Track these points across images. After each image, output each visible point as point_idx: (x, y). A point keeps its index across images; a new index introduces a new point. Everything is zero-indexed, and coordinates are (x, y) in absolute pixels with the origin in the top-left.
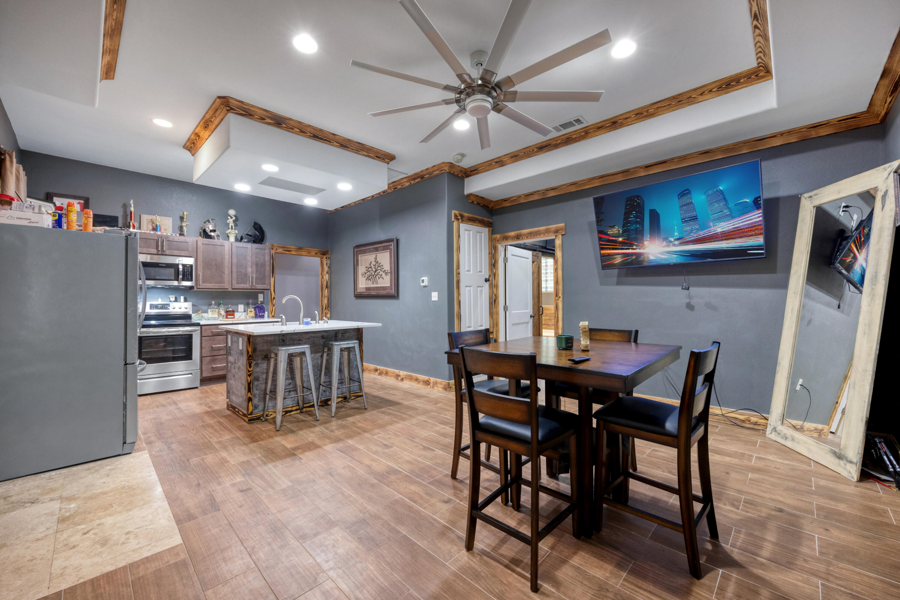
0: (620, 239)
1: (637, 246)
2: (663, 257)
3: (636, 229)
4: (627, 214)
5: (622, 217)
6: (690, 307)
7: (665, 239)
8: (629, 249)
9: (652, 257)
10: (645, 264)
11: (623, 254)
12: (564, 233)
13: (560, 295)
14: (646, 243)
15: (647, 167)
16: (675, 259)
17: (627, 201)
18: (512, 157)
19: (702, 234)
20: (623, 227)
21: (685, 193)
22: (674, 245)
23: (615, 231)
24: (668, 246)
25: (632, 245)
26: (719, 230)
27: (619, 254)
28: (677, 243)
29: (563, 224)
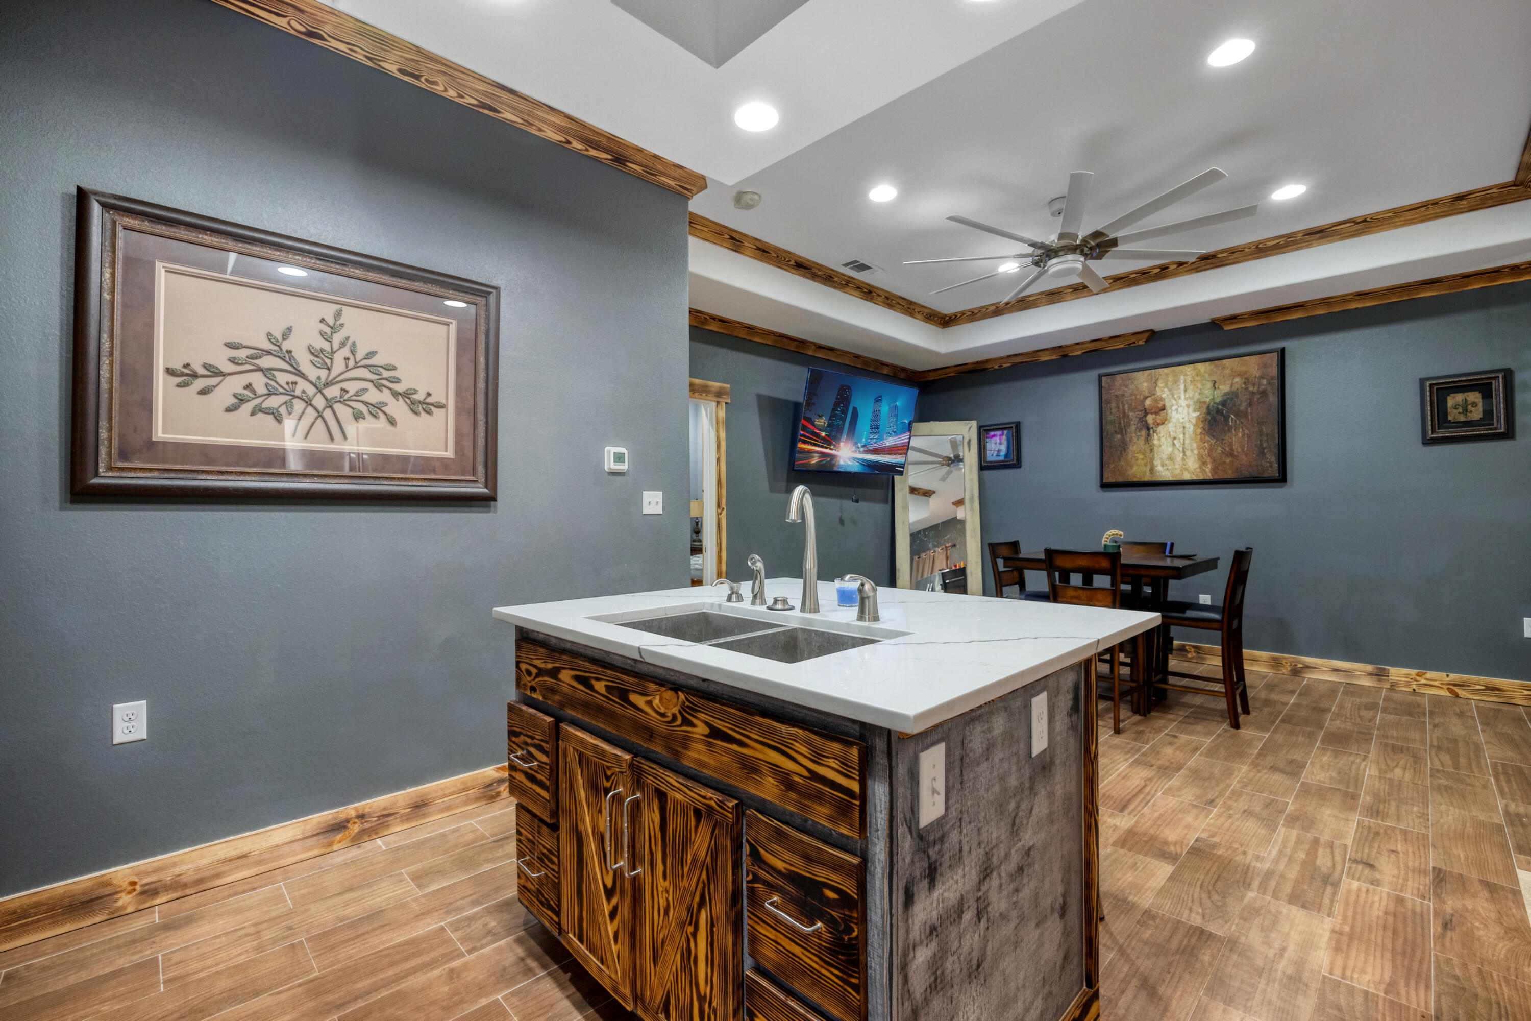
0: (823, 434)
1: (835, 446)
2: (850, 463)
3: (839, 425)
4: (836, 405)
5: (831, 407)
6: (842, 521)
7: (856, 444)
8: (826, 448)
9: (842, 462)
10: (836, 469)
11: (821, 453)
12: (729, 401)
13: (724, 505)
14: (842, 444)
15: (820, 347)
16: (855, 467)
17: (840, 389)
18: (758, 249)
19: (878, 445)
20: (830, 419)
21: (878, 400)
22: (860, 452)
23: (821, 422)
24: (855, 451)
25: (830, 444)
26: (888, 444)
27: (817, 452)
28: (862, 449)
29: (728, 386)
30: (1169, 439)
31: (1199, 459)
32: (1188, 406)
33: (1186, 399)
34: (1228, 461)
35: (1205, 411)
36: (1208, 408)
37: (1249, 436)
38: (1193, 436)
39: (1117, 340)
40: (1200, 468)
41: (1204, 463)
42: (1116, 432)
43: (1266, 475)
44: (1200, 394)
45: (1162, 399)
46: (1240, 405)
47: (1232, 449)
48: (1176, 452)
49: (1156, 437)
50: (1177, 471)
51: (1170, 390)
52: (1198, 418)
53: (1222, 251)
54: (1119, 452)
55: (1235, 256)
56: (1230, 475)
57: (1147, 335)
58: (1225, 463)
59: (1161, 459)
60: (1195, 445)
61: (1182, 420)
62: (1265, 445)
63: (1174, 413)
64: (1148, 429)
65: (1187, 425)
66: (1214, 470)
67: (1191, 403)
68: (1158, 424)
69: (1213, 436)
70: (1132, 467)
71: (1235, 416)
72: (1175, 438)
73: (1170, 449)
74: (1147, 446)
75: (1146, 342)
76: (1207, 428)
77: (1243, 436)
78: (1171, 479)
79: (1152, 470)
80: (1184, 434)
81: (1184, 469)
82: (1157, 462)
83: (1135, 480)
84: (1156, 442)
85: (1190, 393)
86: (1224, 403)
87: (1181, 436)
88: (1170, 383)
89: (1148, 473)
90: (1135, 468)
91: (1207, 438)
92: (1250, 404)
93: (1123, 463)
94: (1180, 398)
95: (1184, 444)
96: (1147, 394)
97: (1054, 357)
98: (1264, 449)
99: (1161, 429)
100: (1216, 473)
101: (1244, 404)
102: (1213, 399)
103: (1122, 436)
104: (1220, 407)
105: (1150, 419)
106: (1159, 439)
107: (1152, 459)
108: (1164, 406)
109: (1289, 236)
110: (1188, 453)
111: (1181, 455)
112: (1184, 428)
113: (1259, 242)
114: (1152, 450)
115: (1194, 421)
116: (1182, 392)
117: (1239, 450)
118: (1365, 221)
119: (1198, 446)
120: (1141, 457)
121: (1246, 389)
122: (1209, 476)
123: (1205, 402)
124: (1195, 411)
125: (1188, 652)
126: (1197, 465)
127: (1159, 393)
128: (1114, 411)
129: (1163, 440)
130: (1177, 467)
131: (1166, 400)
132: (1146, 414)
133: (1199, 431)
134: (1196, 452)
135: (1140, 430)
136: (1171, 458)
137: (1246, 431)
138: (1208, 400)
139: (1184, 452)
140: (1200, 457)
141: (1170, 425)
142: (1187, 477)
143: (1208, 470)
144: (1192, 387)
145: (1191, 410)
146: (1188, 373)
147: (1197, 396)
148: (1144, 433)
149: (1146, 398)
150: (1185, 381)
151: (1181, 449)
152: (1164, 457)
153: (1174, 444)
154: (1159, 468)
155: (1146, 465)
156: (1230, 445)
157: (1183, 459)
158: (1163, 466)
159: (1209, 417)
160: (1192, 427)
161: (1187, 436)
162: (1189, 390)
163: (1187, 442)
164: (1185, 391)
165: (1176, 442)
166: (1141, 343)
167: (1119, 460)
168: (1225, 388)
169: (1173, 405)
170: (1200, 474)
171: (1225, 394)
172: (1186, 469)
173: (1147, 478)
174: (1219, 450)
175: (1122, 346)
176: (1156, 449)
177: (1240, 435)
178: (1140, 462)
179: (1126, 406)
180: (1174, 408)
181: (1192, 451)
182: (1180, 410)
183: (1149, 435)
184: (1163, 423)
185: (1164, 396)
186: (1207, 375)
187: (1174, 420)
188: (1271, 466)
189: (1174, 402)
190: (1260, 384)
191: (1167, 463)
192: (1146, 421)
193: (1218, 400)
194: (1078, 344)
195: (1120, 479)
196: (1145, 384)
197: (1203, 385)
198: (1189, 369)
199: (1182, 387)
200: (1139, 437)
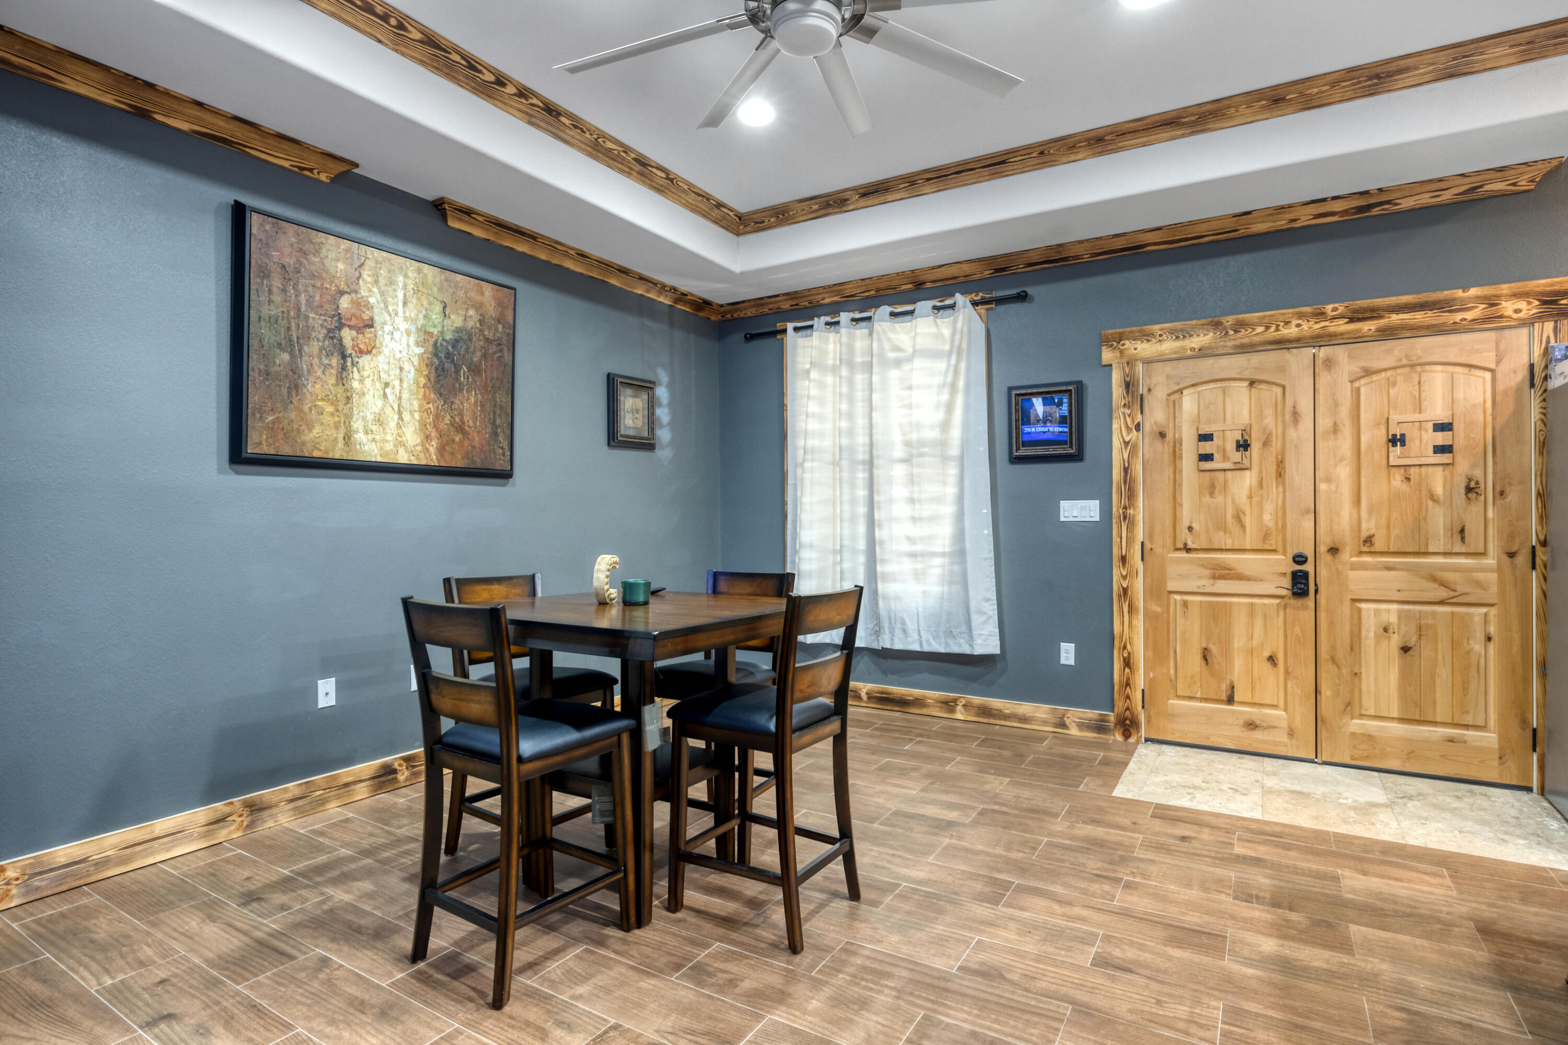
30: (378, 384)
31: (421, 430)
32: (408, 334)
33: (406, 319)
34: (457, 439)
35: (431, 349)
36: (435, 344)
37: (482, 406)
38: (414, 387)
39: (285, 145)
40: (423, 445)
41: (428, 437)
42: (280, 345)
43: (498, 467)
44: (426, 317)
45: (369, 307)
46: (474, 353)
47: (462, 421)
48: (388, 410)
49: (356, 375)
50: (389, 447)
51: (382, 294)
52: (421, 357)
53: (571, 116)
54: (285, 391)
55: (574, 133)
56: (458, 462)
57: (343, 168)
58: (453, 441)
59: (364, 418)
60: (416, 405)
61: (398, 355)
62: (498, 422)
63: (387, 338)
64: (344, 357)
65: (407, 366)
66: (441, 450)
67: (413, 329)
68: (361, 352)
69: (441, 395)
70: (310, 428)
71: (469, 369)
72: (387, 385)
73: (380, 403)
74: (340, 389)
75: (333, 180)
76: (433, 376)
77: (476, 403)
78: (379, 459)
79: (348, 438)
80: (401, 380)
81: (400, 444)
82: (357, 424)
83: (316, 454)
84: (356, 384)
85: (411, 312)
86: (455, 343)
87: (397, 383)
88: (382, 281)
89: (341, 444)
90: (317, 430)
91: (433, 396)
92: (485, 356)
93: (293, 415)
94: (396, 314)
95: (400, 398)
96: (343, 286)
97: (108, 99)
98: (497, 427)
99: (364, 361)
100: (442, 455)
101: (478, 354)
102: (442, 332)
103: (292, 353)
104: (450, 348)
105: (347, 335)
106: (362, 381)
107: (349, 417)
108: (372, 319)
109: (627, 149)
110: (406, 416)
111: (396, 417)
112: (401, 369)
113: (603, 135)
114: (348, 399)
115: (416, 361)
116: (401, 304)
117: (471, 423)
118: (672, 180)
119: (420, 406)
120: (330, 409)
121: (481, 331)
122: (433, 460)
123: (430, 334)
124: (417, 344)
125: (395, 771)
126: (418, 441)
127: (363, 292)
128: (277, 298)
129: (368, 382)
130: (389, 437)
131: (375, 310)
132: (340, 327)
133: (423, 381)
134: (417, 416)
135: (329, 355)
136: (379, 420)
137: (479, 396)
138: (435, 331)
139: (400, 413)
140: (423, 425)
141: (381, 358)
142: (403, 458)
143: (432, 450)
144: (414, 301)
145: (412, 340)
146: (410, 274)
147: (421, 322)
148: (335, 361)
149: (342, 293)
150: (405, 287)
151: (396, 408)
152: (370, 417)
153: (385, 395)
154: (360, 436)
155: (337, 427)
156: (461, 414)
157: (399, 426)
158: (366, 433)
159: (436, 361)
160: (412, 370)
161: (405, 385)
162: (410, 305)
163: (405, 396)
164: (405, 303)
165: (388, 391)
166: (323, 177)
167: (286, 408)
168: (456, 321)
169: (385, 323)
170: (422, 455)
171: (458, 330)
172: (402, 444)
173: (338, 453)
174: (447, 420)
175: (286, 164)
176: (355, 398)
177: (473, 400)
178: (326, 419)
179: (303, 298)
180: (387, 328)
181: (412, 413)
182: (397, 335)
183: (344, 368)
184: (369, 352)
185: (372, 300)
186: (435, 289)
187: (386, 351)
188: (504, 454)
189: (388, 318)
190: (496, 330)
191: (374, 428)
192: (341, 340)
193: (449, 336)
194: (199, 104)
195: (286, 450)
196: (341, 266)
197: (430, 304)
198: (411, 265)
199: (400, 294)
200: (327, 367)
